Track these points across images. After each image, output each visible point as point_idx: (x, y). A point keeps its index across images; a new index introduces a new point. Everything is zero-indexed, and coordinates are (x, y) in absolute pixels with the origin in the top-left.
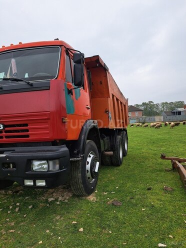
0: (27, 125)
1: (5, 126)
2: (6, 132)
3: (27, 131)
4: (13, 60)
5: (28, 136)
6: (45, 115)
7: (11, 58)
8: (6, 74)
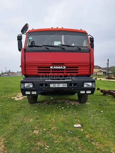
0: (77, 67)
1: (67, 67)
2: (66, 70)
3: (77, 70)
4: (63, 36)
5: (77, 72)
6: (88, 63)
7: (62, 34)
8: (61, 42)
